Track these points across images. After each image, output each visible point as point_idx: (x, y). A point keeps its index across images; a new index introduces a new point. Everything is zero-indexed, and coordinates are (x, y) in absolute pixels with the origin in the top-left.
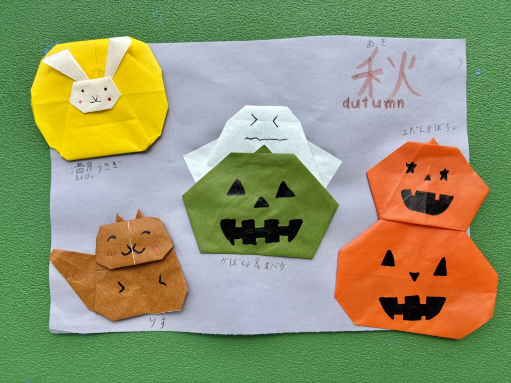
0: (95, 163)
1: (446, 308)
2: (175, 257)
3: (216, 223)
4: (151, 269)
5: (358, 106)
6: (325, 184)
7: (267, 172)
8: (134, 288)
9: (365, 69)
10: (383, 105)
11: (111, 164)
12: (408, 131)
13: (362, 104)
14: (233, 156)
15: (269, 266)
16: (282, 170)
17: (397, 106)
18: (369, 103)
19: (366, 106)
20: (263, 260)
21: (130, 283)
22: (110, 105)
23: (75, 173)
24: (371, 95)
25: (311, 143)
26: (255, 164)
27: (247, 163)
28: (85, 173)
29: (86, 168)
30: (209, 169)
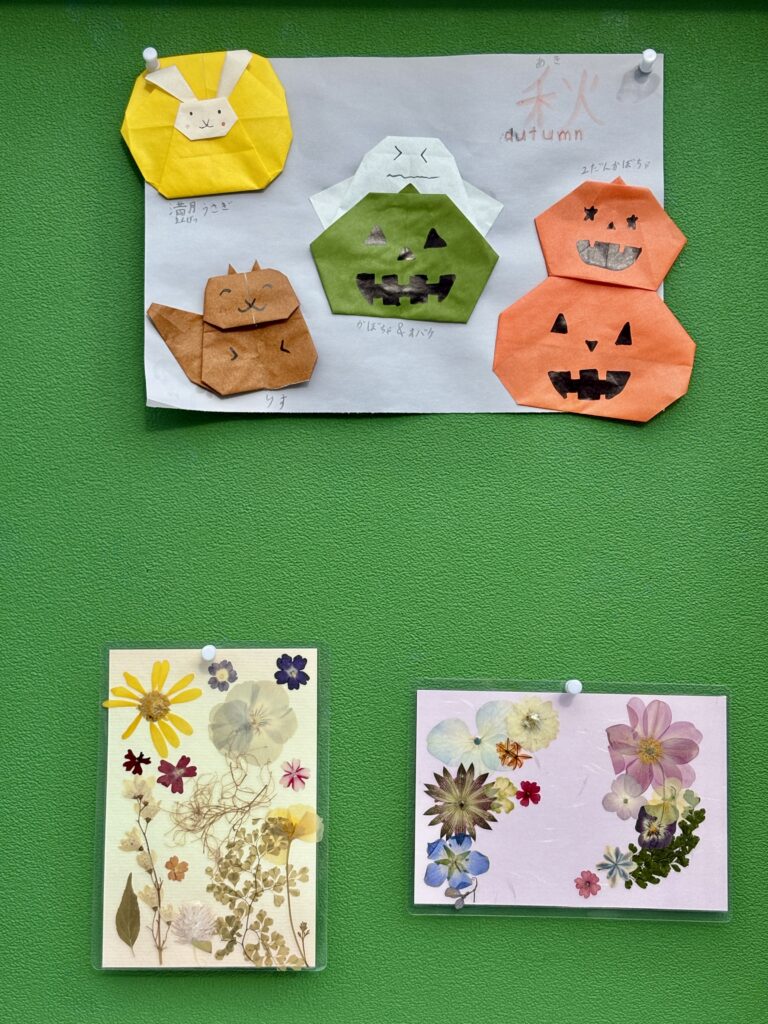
0: (199, 203)
1: (630, 385)
2: (301, 318)
3: (351, 277)
4: (272, 332)
5: (524, 138)
6: (483, 232)
7: (414, 216)
8: (249, 355)
9: (533, 94)
10: (555, 136)
11: (219, 205)
12: (588, 169)
13: (529, 136)
14: (372, 197)
15: (415, 334)
16: (432, 214)
17: (573, 137)
18: (538, 134)
19: (533, 139)
20: (407, 325)
21: (244, 350)
22: (222, 131)
23: (174, 214)
24: (540, 124)
25: (467, 184)
26: (399, 207)
27: (389, 206)
28: (187, 215)
29: (187, 209)
30: (342, 213)
